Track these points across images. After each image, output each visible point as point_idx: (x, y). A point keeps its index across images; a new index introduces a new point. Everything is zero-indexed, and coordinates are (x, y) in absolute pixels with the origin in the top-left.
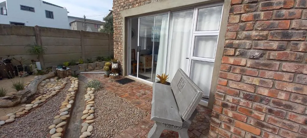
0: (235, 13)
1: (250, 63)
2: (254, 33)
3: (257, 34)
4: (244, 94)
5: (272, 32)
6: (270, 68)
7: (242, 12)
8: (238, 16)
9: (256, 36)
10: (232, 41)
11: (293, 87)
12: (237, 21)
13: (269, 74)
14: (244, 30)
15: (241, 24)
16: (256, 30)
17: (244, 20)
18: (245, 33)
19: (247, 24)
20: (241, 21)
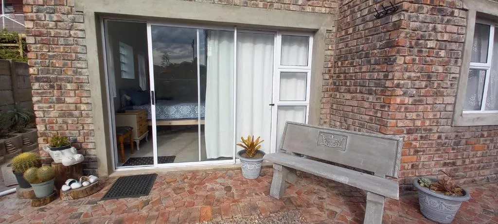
0: (401, 54)
1: (411, 100)
2: (413, 74)
3: (415, 75)
4: (407, 129)
5: (423, 73)
6: (422, 102)
7: (406, 54)
8: (403, 58)
9: (414, 77)
10: (399, 81)
11: (433, 114)
12: (402, 62)
13: (421, 108)
14: (406, 71)
15: (405, 65)
16: (414, 72)
17: (407, 62)
18: (408, 74)
19: (409, 66)
20: (405, 63)
